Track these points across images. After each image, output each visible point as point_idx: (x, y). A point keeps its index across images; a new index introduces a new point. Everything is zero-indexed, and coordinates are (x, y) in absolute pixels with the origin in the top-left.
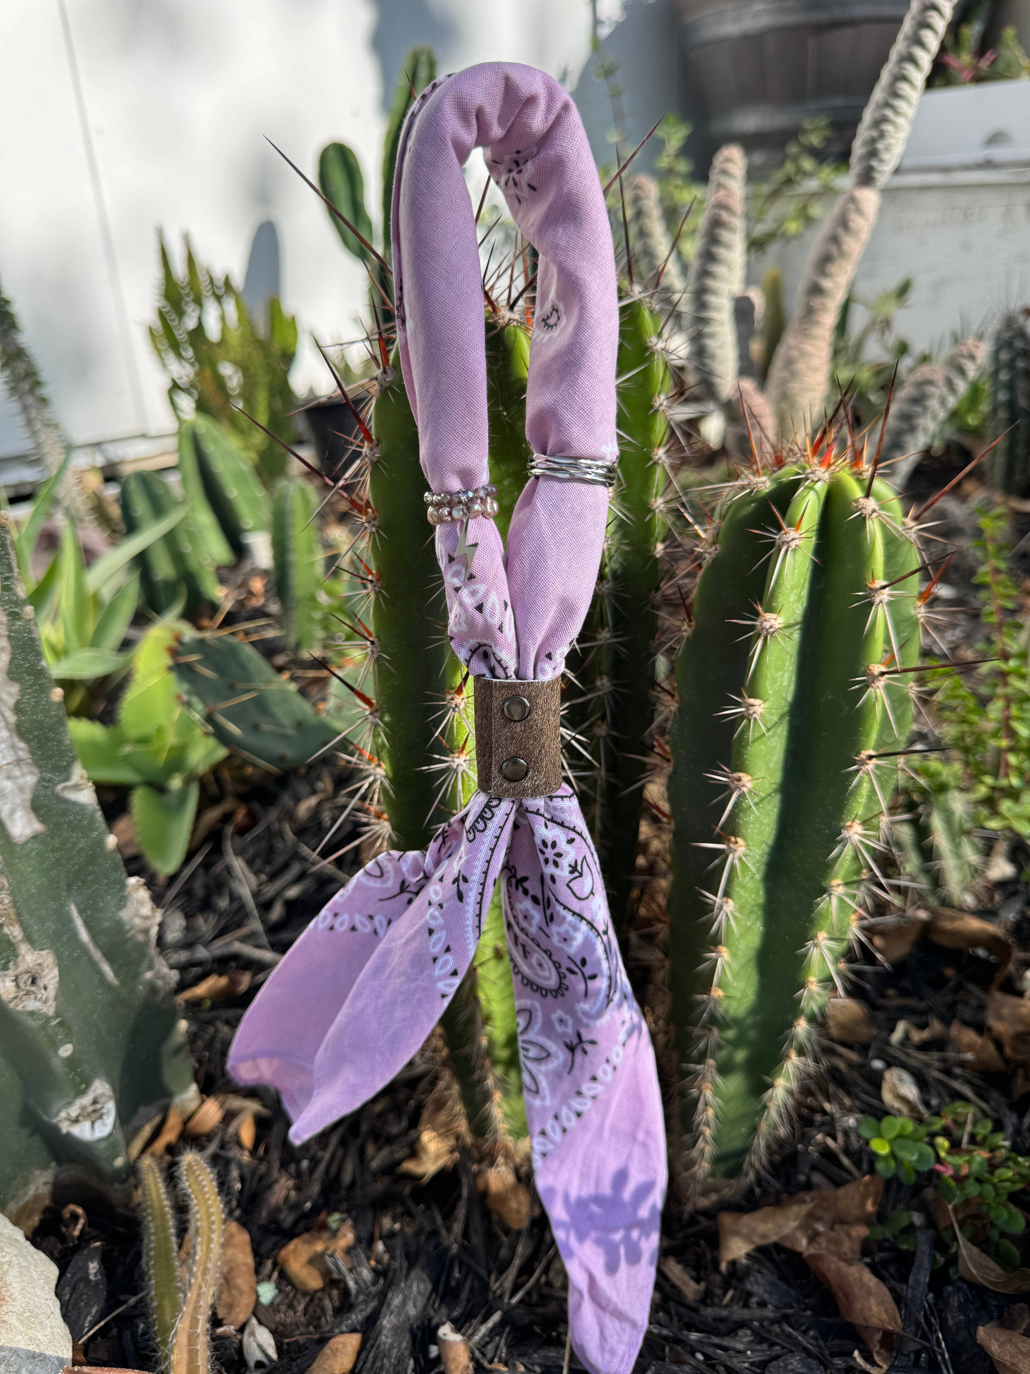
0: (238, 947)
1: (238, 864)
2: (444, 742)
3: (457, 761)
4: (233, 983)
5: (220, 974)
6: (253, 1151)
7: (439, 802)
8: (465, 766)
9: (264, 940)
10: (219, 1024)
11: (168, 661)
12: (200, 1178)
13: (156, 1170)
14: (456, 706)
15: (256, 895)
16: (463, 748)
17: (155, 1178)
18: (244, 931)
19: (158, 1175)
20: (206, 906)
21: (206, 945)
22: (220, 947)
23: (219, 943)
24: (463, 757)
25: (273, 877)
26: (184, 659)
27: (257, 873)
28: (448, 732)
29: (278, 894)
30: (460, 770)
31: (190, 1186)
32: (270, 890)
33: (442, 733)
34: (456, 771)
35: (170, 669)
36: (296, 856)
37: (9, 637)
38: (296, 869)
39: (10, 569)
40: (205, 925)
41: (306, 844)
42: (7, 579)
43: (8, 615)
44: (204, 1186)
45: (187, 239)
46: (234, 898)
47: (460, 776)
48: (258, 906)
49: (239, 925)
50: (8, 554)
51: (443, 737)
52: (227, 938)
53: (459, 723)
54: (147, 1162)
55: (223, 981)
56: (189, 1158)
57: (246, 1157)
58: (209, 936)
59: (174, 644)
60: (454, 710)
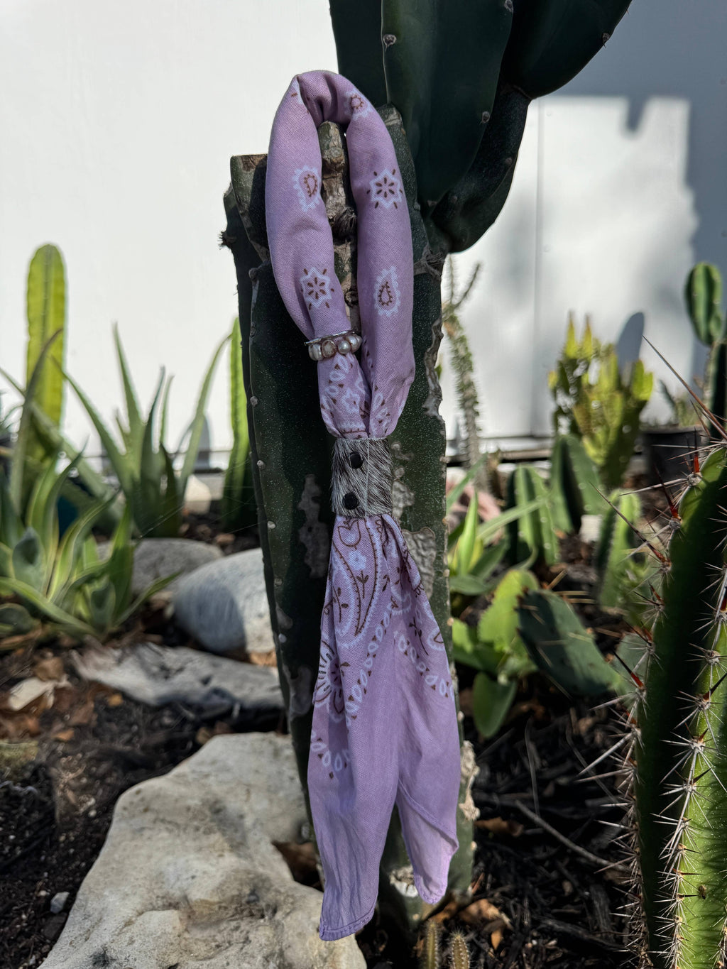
0: (519, 804)
1: (531, 747)
2: (688, 728)
3: (695, 745)
4: (511, 828)
5: (504, 819)
6: (497, 952)
7: (676, 769)
8: (701, 750)
9: (537, 806)
10: (495, 853)
11: (516, 604)
12: (461, 954)
13: (436, 934)
14: (702, 706)
15: (538, 773)
16: (702, 737)
17: (434, 939)
18: (525, 795)
19: (436, 937)
20: (506, 769)
21: (499, 794)
22: (507, 800)
23: (507, 796)
24: (700, 743)
25: (552, 765)
26: (525, 606)
27: (542, 757)
28: (693, 723)
29: (553, 779)
30: (697, 751)
31: (454, 956)
32: (549, 773)
33: (688, 721)
34: (693, 751)
35: (516, 610)
36: (571, 755)
37: (434, 585)
38: (569, 765)
39: (443, 549)
40: (502, 781)
41: (579, 750)
42: (440, 553)
43: (436, 572)
44: (463, 961)
45: (588, 319)
46: (524, 770)
47: (695, 756)
48: (538, 780)
49: (523, 790)
50: (444, 540)
51: (688, 725)
52: (514, 796)
53: (702, 719)
54: (432, 925)
55: (504, 824)
56: (458, 937)
57: (491, 953)
58: (502, 789)
59: (522, 594)
60: (700, 709)
